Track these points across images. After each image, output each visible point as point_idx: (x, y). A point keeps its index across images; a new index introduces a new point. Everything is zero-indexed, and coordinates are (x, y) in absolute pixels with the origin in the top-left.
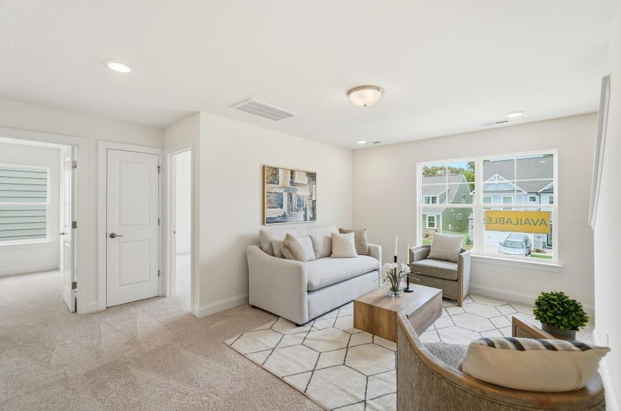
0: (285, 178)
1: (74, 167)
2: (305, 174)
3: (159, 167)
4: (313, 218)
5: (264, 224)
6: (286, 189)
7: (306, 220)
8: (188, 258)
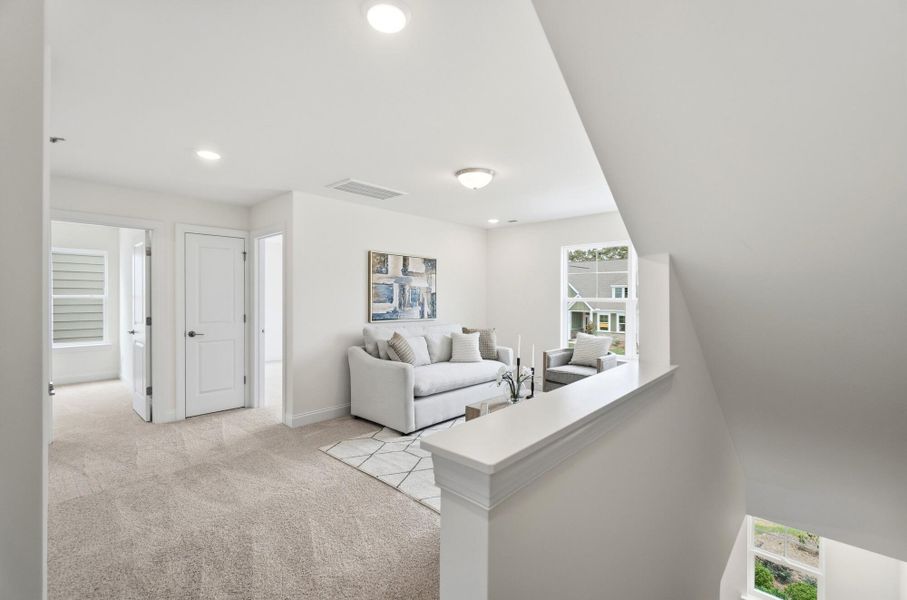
0: (396, 267)
1: (149, 253)
2: (421, 261)
3: (245, 253)
4: (433, 315)
5: (369, 321)
6: (397, 280)
7: (422, 317)
8: (280, 367)
